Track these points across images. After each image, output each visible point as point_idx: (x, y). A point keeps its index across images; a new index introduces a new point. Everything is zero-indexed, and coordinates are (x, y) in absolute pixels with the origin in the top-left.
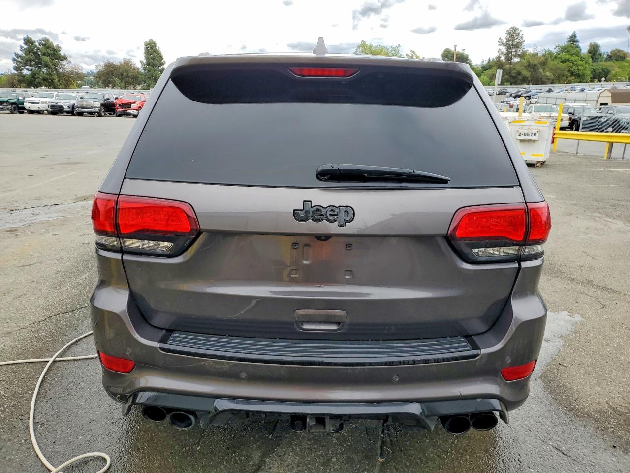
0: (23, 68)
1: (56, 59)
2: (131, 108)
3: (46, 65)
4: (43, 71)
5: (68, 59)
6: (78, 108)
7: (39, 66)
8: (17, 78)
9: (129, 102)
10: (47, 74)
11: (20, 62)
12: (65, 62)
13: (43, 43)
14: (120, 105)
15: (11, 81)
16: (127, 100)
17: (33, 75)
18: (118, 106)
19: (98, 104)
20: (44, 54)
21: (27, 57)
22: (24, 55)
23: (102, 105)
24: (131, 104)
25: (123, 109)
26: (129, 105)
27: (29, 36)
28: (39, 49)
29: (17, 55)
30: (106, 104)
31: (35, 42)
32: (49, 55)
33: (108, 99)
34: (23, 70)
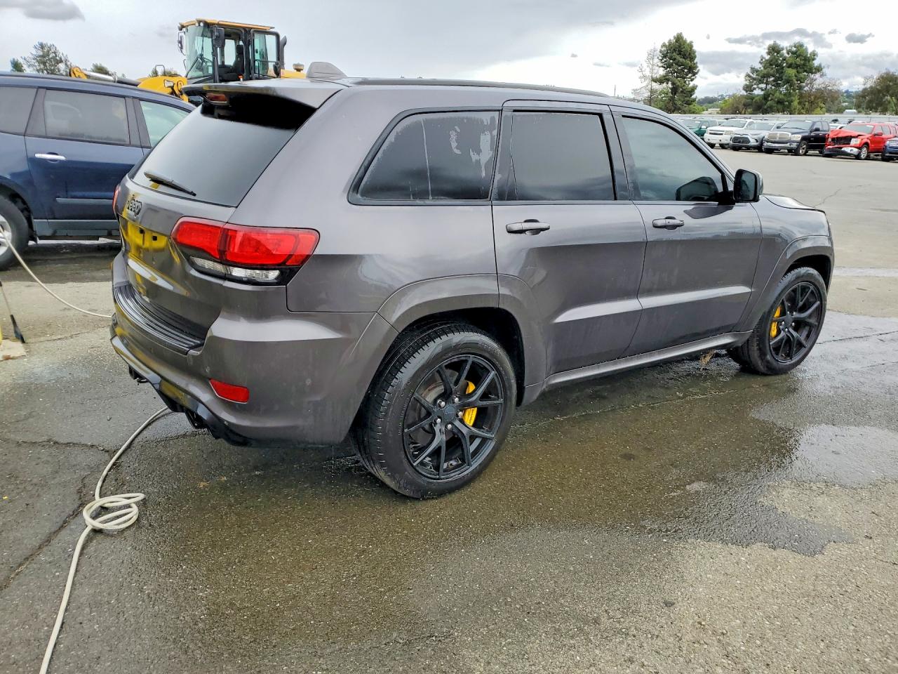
0: (755, 86)
1: (805, 71)
2: (849, 144)
3: (788, 81)
4: (781, 89)
5: (824, 70)
6: (768, 142)
7: (777, 84)
8: (743, 101)
9: (849, 134)
10: (785, 95)
11: (754, 79)
12: (817, 75)
13: (794, 49)
14: (833, 139)
15: (735, 105)
16: (847, 132)
17: (766, 97)
18: (830, 140)
19: (798, 137)
20: (790, 66)
21: (765, 72)
22: (762, 68)
23: (804, 138)
24: (851, 137)
25: (836, 146)
26: (847, 140)
27: (778, 42)
28: (785, 60)
29: (753, 70)
30: (812, 137)
31: (783, 49)
32: (797, 66)
33: (817, 130)
34: (755, 89)
